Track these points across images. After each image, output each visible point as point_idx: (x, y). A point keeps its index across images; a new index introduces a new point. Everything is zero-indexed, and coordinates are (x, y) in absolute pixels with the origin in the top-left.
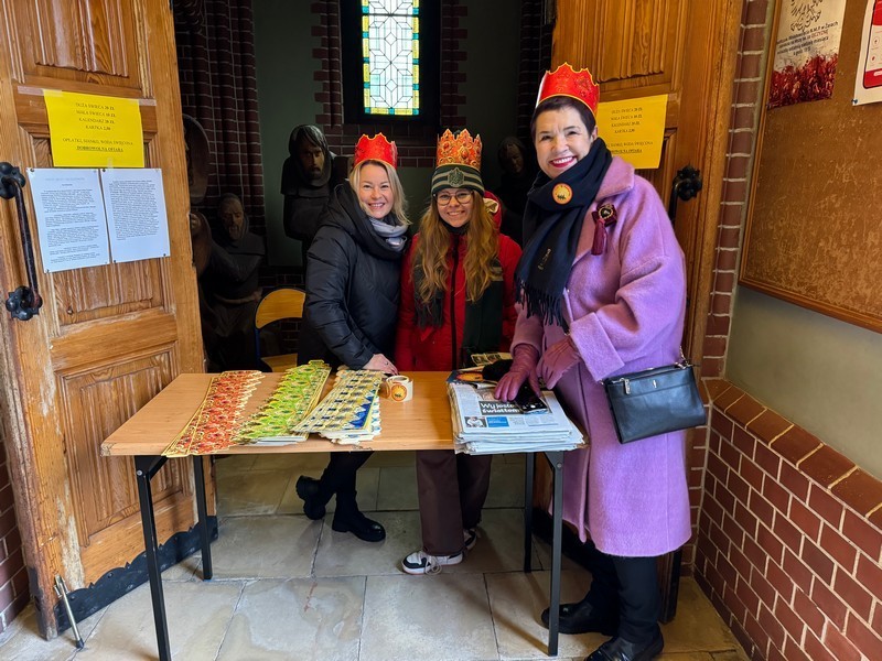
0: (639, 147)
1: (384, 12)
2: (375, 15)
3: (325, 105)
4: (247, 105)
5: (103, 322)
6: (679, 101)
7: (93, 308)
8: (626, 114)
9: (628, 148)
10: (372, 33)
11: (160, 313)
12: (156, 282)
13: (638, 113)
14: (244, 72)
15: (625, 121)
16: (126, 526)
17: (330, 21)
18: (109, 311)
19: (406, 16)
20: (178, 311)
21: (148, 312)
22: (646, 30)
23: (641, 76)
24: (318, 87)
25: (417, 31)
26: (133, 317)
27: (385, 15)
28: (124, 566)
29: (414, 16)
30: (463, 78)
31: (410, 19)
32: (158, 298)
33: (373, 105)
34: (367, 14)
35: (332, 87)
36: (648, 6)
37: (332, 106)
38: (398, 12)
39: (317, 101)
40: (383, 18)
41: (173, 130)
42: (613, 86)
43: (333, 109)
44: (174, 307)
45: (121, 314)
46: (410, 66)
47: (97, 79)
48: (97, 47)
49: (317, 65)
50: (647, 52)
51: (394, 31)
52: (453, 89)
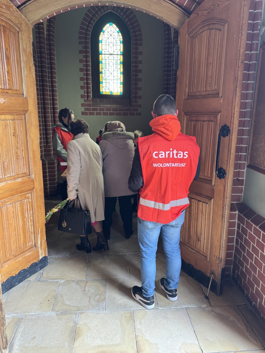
1: (108, 53)
2: (105, 54)
3: (84, 91)
4: (53, 91)
5: (9, 182)
7: (6, 177)
10: (104, 62)
11: (29, 178)
12: (27, 166)
14: (52, 77)
16: (15, 260)
17: (86, 57)
18: (11, 178)
19: (117, 55)
20: (35, 177)
21: (24, 178)
22: (210, 74)
23: (209, 91)
24: (82, 83)
25: (122, 61)
26: (19, 180)
27: (109, 54)
28: (15, 275)
29: (121, 55)
30: (140, 80)
31: (119, 56)
32: (28, 173)
33: (104, 91)
34: (102, 54)
35: (87, 83)
36: (211, 66)
37: (87, 91)
38: (114, 53)
39: (81, 89)
40: (108, 56)
41: (34, 109)
43: (88, 92)
44: (33, 176)
45: (15, 179)
46: (119, 75)
47: (8, 91)
48: (8, 80)
49: (81, 75)
50: (210, 82)
51: (112, 61)
52: (136, 84)
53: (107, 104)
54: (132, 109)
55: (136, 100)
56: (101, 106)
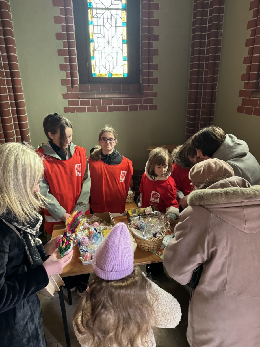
2: (97, 8)
3: (67, 73)
4: (12, 74)
14: (8, 50)
17: (66, 12)
19: (118, 9)
24: (61, 60)
27: (104, 9)
29: (123, 10)
30: (156, 52)
31: (120, 12)
34: (91, 8)
35: (71, 60)
38: (112, 7)
39: (61, 70)
40: (102, 11)
43: (72, 75)
46: (121, 45)
49: (60, 45)
51: (109, 20)
52: (150, 60)
53: (104, 94)
54: (144, 99)
55: (149, 86)
56: (96, 97)
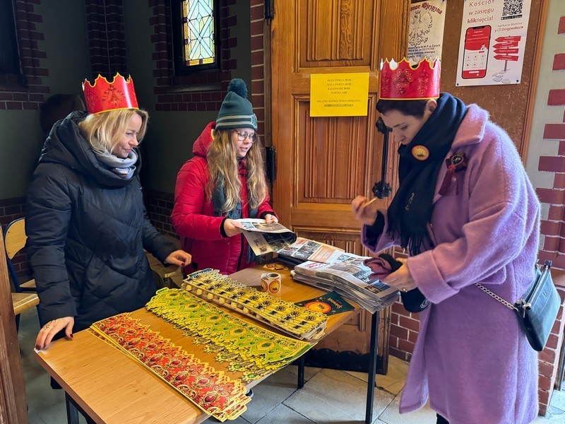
0: (351, 103)
6: (377, 77)
8: (338, 82)
9: (342, 103)
13: (348, 82)
15: (338, 86)
22: (349, 33)
23: (346, 60)
36: (350, 18)
42: (325, 63)
50: (351, 46)
54: (30, 95)
55: (36, 78)
